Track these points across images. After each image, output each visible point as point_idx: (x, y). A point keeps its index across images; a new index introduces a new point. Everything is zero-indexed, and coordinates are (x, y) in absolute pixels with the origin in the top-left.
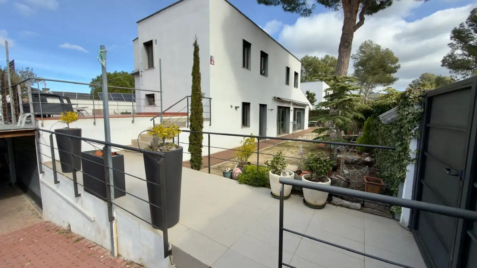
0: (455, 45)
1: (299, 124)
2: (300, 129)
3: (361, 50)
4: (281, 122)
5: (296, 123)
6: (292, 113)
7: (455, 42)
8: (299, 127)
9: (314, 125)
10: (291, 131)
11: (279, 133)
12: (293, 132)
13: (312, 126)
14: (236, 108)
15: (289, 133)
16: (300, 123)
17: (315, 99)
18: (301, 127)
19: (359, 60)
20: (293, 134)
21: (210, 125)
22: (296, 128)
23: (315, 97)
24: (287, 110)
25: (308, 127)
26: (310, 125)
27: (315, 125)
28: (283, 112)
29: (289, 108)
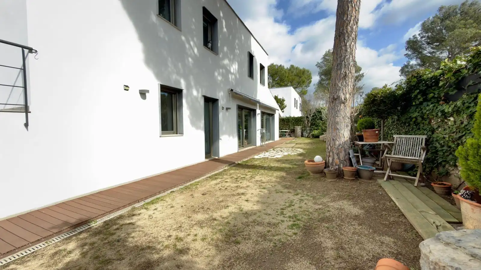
0: (411, 55)
1: (268, 134)
2: (269, 140)
3: (325, 59)
4: (245, 130)
5: (264, 131)
6: (258, 118)
7: (410, 53)
8: (269, 138)
9: (285, 135)
10: (259, 143)
11: (241, 145)
12: (262, 144)
13: (283, 136)
14: (143, 94)
15: (256, 146)
16: (269, 132)
17: (285, 105)
18: (272, 137)
19: (325, 68)
20: (261, 146)
21: (26, 125)
22: (265, 139)
23: (285, 102)
24: (252, 113)
25: (279, 137)
26: (281, 135)
27: (287, 136)
28: (246, 116)
29: (254, 111)
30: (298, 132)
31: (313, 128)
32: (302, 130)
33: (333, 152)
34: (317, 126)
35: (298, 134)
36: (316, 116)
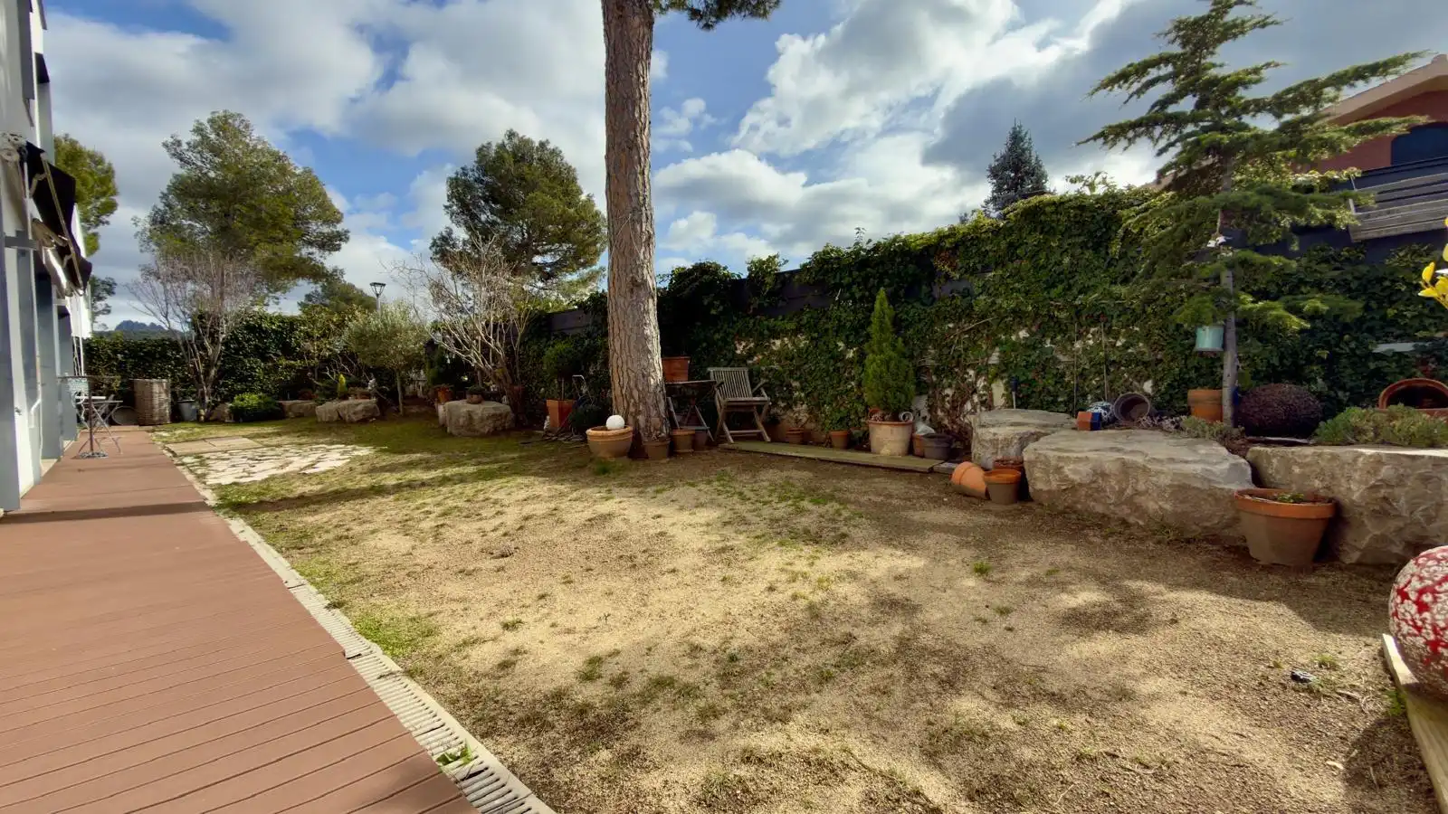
30: (156, 401)
31: (225, 385)
32: (174, 394)
33: (645, 403)
34: (242, 379)
35: (157, 410)
36: (239, 342)
